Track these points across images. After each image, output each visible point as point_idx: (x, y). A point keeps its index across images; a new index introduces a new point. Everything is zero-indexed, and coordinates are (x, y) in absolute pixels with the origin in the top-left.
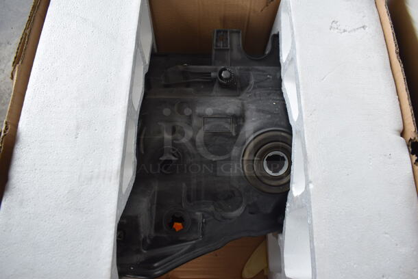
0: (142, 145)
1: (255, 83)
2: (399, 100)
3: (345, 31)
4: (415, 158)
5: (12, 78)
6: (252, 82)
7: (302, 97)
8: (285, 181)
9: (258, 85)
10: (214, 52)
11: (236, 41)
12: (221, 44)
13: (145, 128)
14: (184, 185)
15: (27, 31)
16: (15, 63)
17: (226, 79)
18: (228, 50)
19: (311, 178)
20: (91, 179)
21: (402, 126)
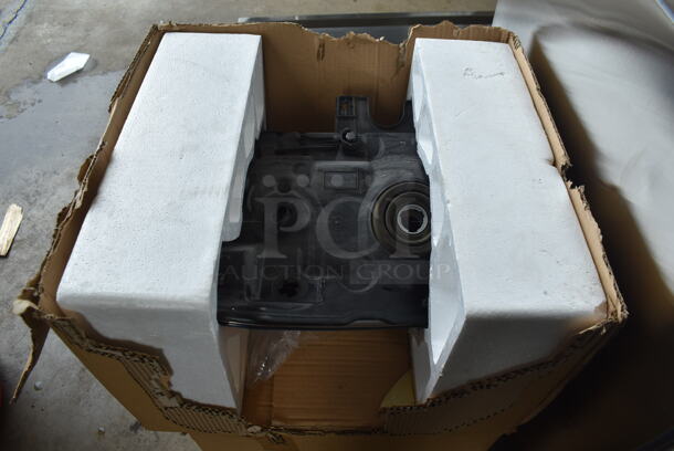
0: (249, 201)
1: (386, 149)
2: (546, 134)
3: (480, 77)
4: (570, 183)
5: (110, 111)
6: (382, 147)
7: (434, 125)
8: (425, 238)
9: (390, 152)
10: (337, 121)
11: (363, 109)
12: (345, 113)
13: (253, 187)
14: (299, 251)
15: (131, 71)
16: (114, 98)
17: (351, 141)
18: (353, 118)
19: (448, 197)
20: (196, 193)
21: (551, 156)
